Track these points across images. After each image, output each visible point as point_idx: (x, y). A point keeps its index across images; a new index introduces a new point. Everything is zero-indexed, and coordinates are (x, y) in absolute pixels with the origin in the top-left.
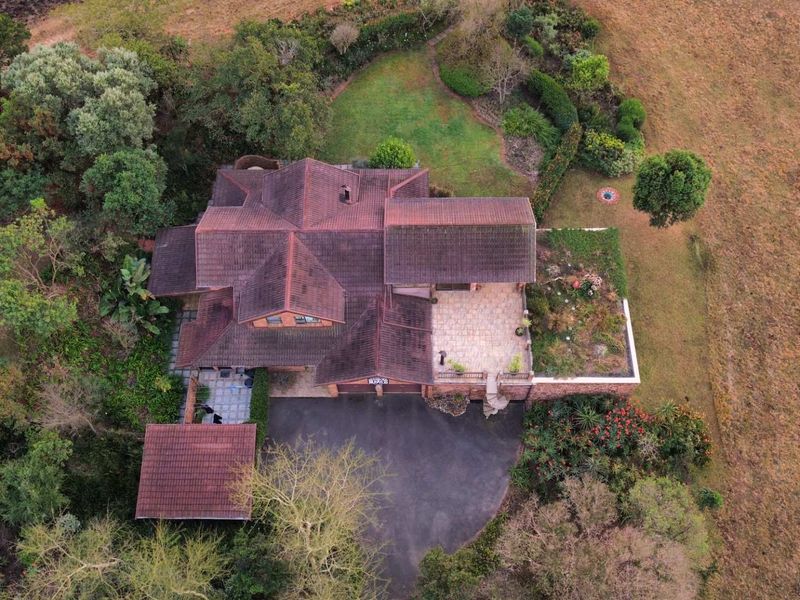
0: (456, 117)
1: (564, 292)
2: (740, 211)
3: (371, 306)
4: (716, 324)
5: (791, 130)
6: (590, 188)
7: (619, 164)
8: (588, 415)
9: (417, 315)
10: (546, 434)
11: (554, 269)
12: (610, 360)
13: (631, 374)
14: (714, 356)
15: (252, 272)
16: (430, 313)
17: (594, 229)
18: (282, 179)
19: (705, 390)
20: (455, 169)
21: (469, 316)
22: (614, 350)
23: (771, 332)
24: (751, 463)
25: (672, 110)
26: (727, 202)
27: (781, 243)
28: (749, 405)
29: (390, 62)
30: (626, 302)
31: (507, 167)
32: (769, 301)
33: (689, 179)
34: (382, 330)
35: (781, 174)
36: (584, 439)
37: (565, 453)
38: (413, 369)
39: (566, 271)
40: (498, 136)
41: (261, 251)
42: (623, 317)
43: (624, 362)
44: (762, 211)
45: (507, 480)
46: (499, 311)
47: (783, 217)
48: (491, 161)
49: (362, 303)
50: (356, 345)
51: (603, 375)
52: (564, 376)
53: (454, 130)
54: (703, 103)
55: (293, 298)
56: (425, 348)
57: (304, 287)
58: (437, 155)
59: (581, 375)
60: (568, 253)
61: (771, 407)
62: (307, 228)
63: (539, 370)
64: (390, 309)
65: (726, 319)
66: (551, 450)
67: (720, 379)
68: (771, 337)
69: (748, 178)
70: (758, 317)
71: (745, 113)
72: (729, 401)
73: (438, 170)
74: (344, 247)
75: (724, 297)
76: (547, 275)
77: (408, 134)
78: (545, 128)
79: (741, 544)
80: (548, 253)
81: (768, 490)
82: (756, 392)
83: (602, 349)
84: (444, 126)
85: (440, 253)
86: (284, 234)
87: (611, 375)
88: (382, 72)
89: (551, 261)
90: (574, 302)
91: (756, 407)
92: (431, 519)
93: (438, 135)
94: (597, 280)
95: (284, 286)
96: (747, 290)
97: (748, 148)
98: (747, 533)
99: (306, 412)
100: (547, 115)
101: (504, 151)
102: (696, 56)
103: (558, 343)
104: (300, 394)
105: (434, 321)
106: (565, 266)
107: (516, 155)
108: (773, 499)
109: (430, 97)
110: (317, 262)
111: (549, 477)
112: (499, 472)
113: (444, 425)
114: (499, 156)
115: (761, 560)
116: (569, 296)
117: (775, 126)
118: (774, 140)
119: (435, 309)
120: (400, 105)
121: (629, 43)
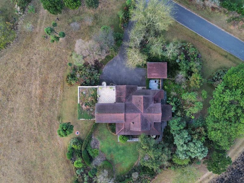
0: (109, 155)
1: (90, 105)
2: (49, 132)
3: (127, 100)
4: (60, 104)
5: (33, 155)
6: (81, 135)
7: (74, 141)
8: (88, 81)
9: (118, 99)
10: (96, 78)
11: (91, 110)
12: (83, 90)
13: (79, 88)
14: (62, 97)
15: (150, 106)
16: (116, 100)
17: (83, 119)
18: (146, 128)
19: (65, 90)
20: (110, 140)
21: (108, 100)
22: (82, 93)
23: (49, 103)
24: (59, 77)
25: (59, 159)
26: (52, 134)
27: (42, 124)
28: (57, 88)
29: (125, 172)
30: (78, 103)
31: (99, 140)
32: (48, 110)
33: (63, 128)
34: (125, 94)
35: (38, 142)
36: (89, 77)
37: (93, 75)
38: (119, 88)
39: (89, 109)
40: (100, 149)
41: (149, 110)
42: (79, 99)
43: (81, 90)
44: (45, 132)
45: (103, 72)
46: (103, 101)
47: (41, 130)
48: (102, 142)
49: (129, 100)
50: (130, 92)
51: (85, 88)
52: (92, 87)
53: (110, 151)
54: (52, 162)
55: (141, 99)
56: (117, 93)
57: (140, 101)
58: (114, 144)
59: (88, 88)
60: (88, 113)
61: (53, 87)
62: (140, 114)
63: (96, 89)
64: (124, 99)
65: (58, 105)
66: (95, 75)
67: (61, 92)
68: (49, 102)
69: (46, 140)
70: (51, 106)
71: (43, 159)
72: (60, 88)
73: (114, 140)
74: (132, 110)
75: (57, 110)
76: (93, 109)
77: (120, 150)
78: (90, 150)
79: (64, 62)
80: (92, 114)
81: (57, 72)
82: (55, 90)
83: (84, 93)
84: (112, 152)
85: (114, 108)
86: (144, 113)
87: (83, 88)
88: (127, 169)
89: (92, 112)
90: (88, 103)
91: (55, 87)
92: (117, 65)
93: (114, 149)
94: (84, 106)
95: (143, 101)
96: (52, 112)
97: (44, 149)
98: (62, 64)
99: (139, 84)
100: (89, 154)
101: (99, 145)
102: (51, 177)
103: (92, 94)
104: (141, 87)
105: (115, 98)
106: (89, 111)
107: (96, 143)
108: (56, 70)
109: (115, 161)
110: (137, 107)
111: (96, 71)
112: (104, 73)
113: (114, 82)
114: (100, 143)
115: (61, 60)
116: (89, 104)
117: (37, 155)
118: (38, 151)
119: (115, 101)
120: (122, 158)
121: (67, 180)
